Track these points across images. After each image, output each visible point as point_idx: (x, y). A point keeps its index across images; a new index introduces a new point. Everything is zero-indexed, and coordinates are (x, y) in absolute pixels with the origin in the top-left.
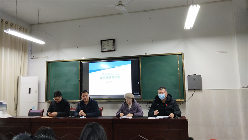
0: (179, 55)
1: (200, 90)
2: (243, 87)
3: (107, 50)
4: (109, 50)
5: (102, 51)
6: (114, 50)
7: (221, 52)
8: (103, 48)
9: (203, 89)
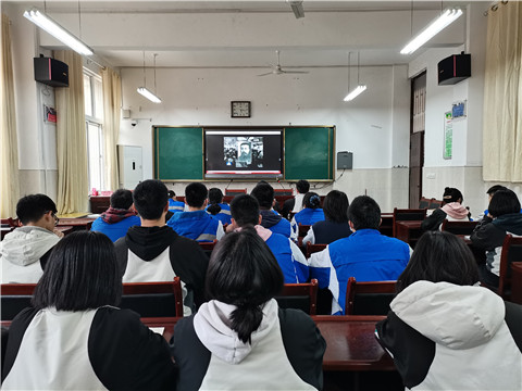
0: (331, 128)
1: (350, 169)
2: (394, 167)
3: (240, 115)
5: (232, 117)
6: (249, 117)
7: (375, 127)
8: (234, 112)
9: (353, 168)
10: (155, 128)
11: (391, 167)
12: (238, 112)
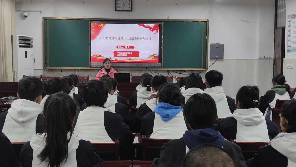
0: (204, 22)
1: (222, 60)
2: (260, 58)
3: (122, 9)
4: (125, 9)
5: (116, 10)
6: (131, 10)
7: (244, 21)
8: (117, 5)
9: (224, 58)
10: (45, 19)
11: (257, 57)
12: (120, 6)
